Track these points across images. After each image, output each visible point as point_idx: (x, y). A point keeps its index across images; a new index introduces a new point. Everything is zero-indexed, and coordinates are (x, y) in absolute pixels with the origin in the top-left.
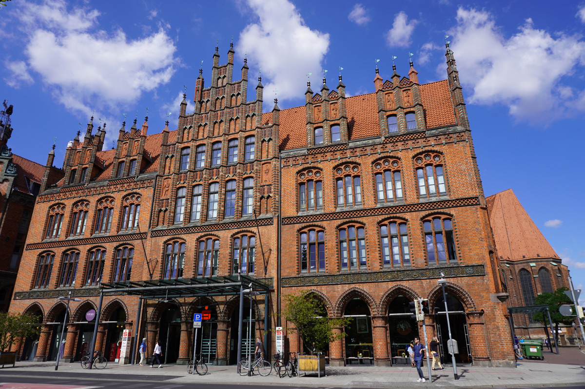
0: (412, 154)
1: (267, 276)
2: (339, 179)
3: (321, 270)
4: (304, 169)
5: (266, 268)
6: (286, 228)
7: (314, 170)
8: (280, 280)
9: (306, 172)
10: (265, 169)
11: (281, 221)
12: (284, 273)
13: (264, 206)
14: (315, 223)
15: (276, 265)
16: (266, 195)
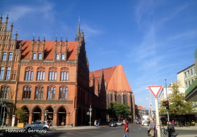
0: (61, 67)
1: (12, 100)
2: (39, 72)
3: (29, 99)
4: (28, 67)
5: (12, 97)
6: (20, 85)
7: (31, 68)
8: (16, 101)
9: (28, 68)
10: (15, 65)
11: (18, 83)
12: (18, 99)
13: (13, 77)
14: (29, 85)
15: (15, 96)
16: (14, 74)
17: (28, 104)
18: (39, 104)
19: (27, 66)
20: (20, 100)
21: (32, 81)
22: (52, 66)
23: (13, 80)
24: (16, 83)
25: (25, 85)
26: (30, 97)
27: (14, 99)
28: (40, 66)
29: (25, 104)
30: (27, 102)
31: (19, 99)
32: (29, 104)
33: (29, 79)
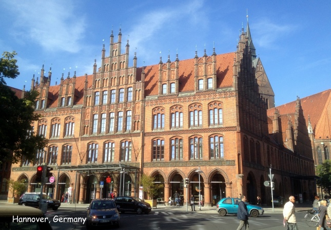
0: (208, 102)
1: (137, 162)
2: (173, 113)
3: (162, 159)
4: (156, 107)
5: (136, 158)
6: (146, 138)
7: (161, 108)
8: (143, 164)
9: (157, 109)
10: (137, 106)
11: (144, 135)
12: (145, 161)
13: (136, 126)
14: (160, 136)
15: (141, 156)
16: (137, 121)
17: (160, 168)
18: (177, 168)
19: (154, 107)
20: (149, 162)
21: (163, 130)
22: (194, 102)
23: (136, 131)
24: (141, 134)
25: (155, 137)
26: (163, 157)
27: (139, 160)
28: (174, 104)
29: (156, 168)
30: (159, 165)
31: (146, 159)
32: (163, 168)
33: (159, 127)
